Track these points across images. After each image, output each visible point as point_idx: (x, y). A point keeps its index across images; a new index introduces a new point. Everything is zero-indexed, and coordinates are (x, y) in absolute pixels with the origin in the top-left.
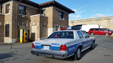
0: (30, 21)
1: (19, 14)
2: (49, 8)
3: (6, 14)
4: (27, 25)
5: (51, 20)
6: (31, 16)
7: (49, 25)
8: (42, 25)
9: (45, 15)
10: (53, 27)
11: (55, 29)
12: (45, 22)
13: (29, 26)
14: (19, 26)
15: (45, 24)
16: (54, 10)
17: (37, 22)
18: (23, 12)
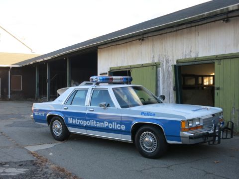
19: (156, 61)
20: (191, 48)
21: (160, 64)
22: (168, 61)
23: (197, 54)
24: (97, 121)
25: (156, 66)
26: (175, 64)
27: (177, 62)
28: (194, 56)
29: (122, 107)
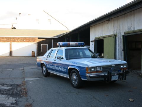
19: (115, 33)
20: (131, 25)
21: (117, 35)
22: (121, 33)
23: (134, 28)
25: (115, 36)
26: (124, 35)
27: (125, 33)
28: (132, 29)
29: (66, 59)
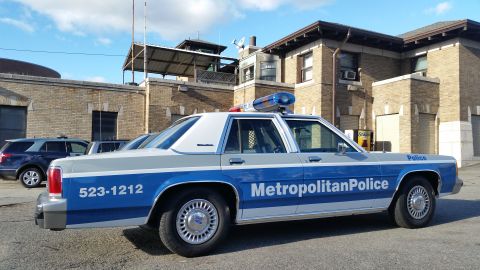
0: (372, 100)
1: (341, 81)
2: (443, 47)
3: (297, 86)
4: (362, 116)
5: (453, 92)
6: (374, 84)
7: (441, 113)
8: (416, 113)
9: (424, 75)
10: (463, 118)
11: (469, 125)
12: (429, 100)
13: (368, 119)
14: (339, 118)
15: (428, 107)
16: (465, 55)
17: (398, 103)
18: (350, 75)
24: (332, 180)
